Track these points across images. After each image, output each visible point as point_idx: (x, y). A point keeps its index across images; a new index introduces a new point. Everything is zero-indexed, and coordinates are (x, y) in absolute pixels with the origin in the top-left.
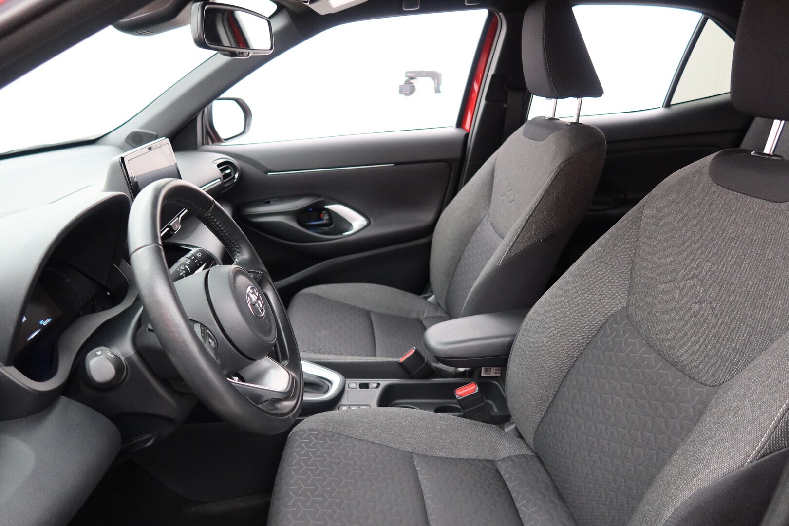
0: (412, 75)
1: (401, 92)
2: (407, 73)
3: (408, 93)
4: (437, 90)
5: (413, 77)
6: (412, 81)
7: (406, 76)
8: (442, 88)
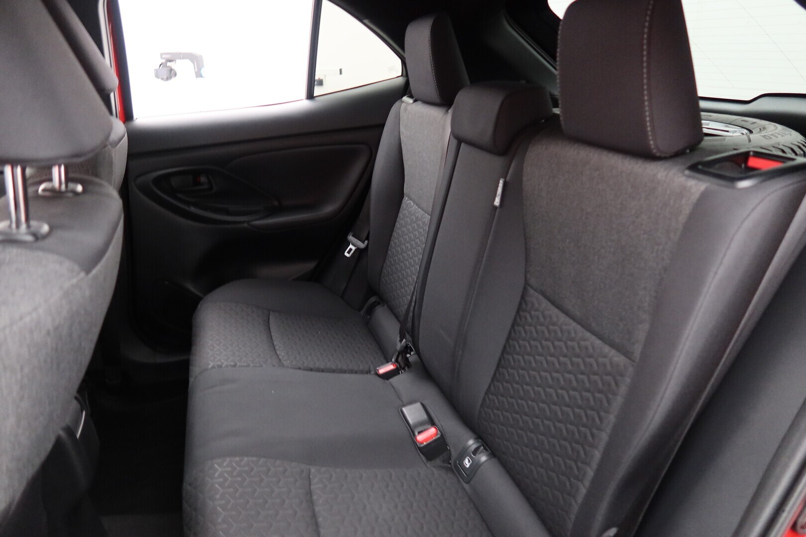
0: (168, 56)
1: (157, 76)
2: (162, 55)
3: (165, 77)
4: (199, 75)
5: (172, 59)
6: (169, 64)
7: (162, 58)
8: (203, 71)
